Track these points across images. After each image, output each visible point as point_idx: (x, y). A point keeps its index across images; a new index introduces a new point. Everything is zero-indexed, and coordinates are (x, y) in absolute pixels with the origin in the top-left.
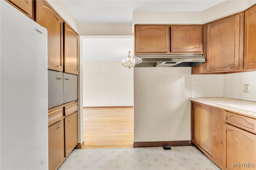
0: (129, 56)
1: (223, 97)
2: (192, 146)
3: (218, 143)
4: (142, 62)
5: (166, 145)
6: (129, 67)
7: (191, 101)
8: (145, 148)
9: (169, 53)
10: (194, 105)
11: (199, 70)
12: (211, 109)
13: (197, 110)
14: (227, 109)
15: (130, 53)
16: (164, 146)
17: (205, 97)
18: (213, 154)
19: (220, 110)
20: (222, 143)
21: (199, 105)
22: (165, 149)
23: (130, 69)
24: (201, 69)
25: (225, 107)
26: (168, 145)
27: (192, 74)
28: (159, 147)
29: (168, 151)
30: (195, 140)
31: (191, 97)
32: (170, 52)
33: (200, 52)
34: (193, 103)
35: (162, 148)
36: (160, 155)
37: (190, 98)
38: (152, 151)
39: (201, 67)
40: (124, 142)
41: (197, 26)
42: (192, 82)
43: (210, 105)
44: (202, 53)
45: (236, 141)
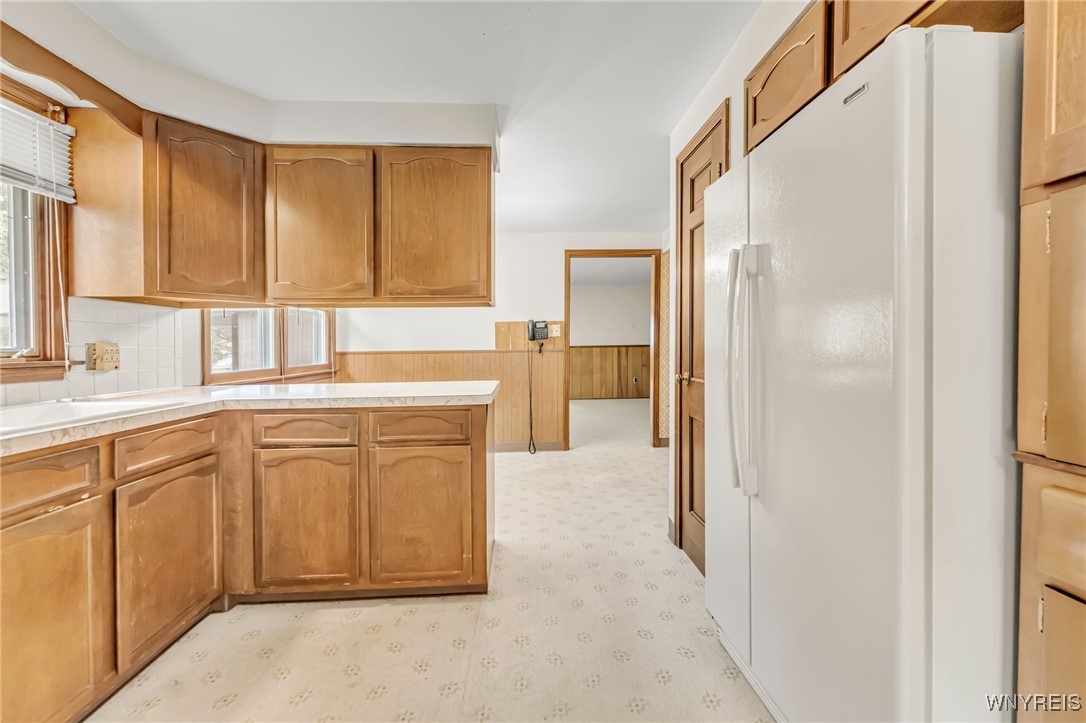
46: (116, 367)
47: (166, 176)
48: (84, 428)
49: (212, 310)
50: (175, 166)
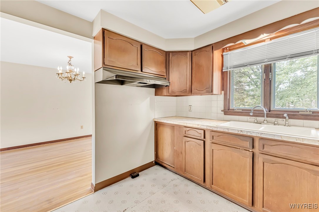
0: (70, 63)
2: (155, 166)
3: (179, 155)
4: (115, 79)
5: (134, 173)
6: (71, 80)
7: (155, 121)
8: (111, 186)
9: (140, 72)
10: (157, 125)
11: (162, 92)
12: (173, 127)
13: (161, 129)
14: (185, 125)
15: (70, 58)
16: (132, 175)
17: (165, 117)
18: (174, 166)
19: (180, 126)
20: (182, 153)
21: (163, 124)
22: (133, 177)
23: (71, 82)
24: (165, 91)
26: (136, 173)
27: (155, 96)
28: (126, 179)
29: (137, 178)
30: (159, 158)
32: (142, 71)
33: (164, 76)
34: (156, 123)
35: (130, 178)
36: (130, 186)
37: (153, 119)
38: (120, 186)
39: (164, 90)
40: (76, 192)
41: (162, 51)
42: (155, 103)
44: (165, 77)
45: (191, 148)
48: (247, 132)
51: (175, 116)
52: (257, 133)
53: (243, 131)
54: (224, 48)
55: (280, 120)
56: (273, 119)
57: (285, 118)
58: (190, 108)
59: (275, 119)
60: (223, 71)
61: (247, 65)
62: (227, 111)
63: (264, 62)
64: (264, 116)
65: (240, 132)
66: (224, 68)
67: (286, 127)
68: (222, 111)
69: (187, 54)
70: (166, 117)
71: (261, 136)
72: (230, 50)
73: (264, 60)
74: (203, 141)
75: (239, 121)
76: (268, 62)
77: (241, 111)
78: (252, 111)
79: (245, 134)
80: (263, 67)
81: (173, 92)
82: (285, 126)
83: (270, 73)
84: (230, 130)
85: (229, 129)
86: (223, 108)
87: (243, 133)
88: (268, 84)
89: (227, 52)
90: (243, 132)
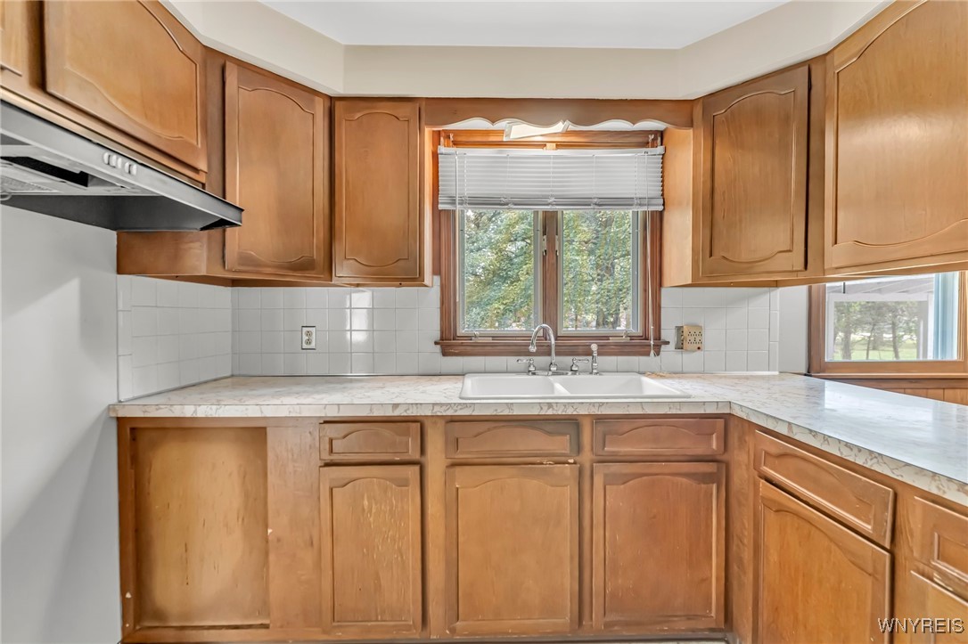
1: (232, 376)
7: (118, 419)
11: (176, 256)
17: (177, 385)
25: (325, 408)
27: (120, 271)
31: (114, 401)
33: (196, 170)
34: (133, 430)
37: (110, 408)
42: (121, 314)
43: (260, 415)
44: (202, 178)
45: (363, 510)
46: (699, 348)
47: (709, 157)
48: (565, 405)
49: (828, 285)
50: (717, 142)
51: (229, 374)
52: (590, 403)
53: (554, 405)
54: (439, 131)
55: (582, 362)
56: (568, 360)
57: (589, 353)
58: (305, 338)
59: (571, 358)
60: (441, 207)
61: (507, 204)
62: (449, 343)
63: (548, 205)
64: (549, 354)
65: (545, 408)
66: (441, 199)
67: (591, 376)
68: (436, 343)
69: (313, 101)
70: (183, 384)
71: (599, 413)
72: (456, 144)
73: (547, 197)
74: (417, 468)
75: (485, 372)
76: (557, 205)
77: (490, 340)
78: (535, 342)
79: (560, 413)
80: (540, 216)
81: (246, 260)
82: (591, 373)
83: (557, 237)
84: (514, 408)
85: (512, 403)
86: (439, 332)
87: (555, 413)
88: (553, 264)
89: (448, 146)
90: (553, 409)
